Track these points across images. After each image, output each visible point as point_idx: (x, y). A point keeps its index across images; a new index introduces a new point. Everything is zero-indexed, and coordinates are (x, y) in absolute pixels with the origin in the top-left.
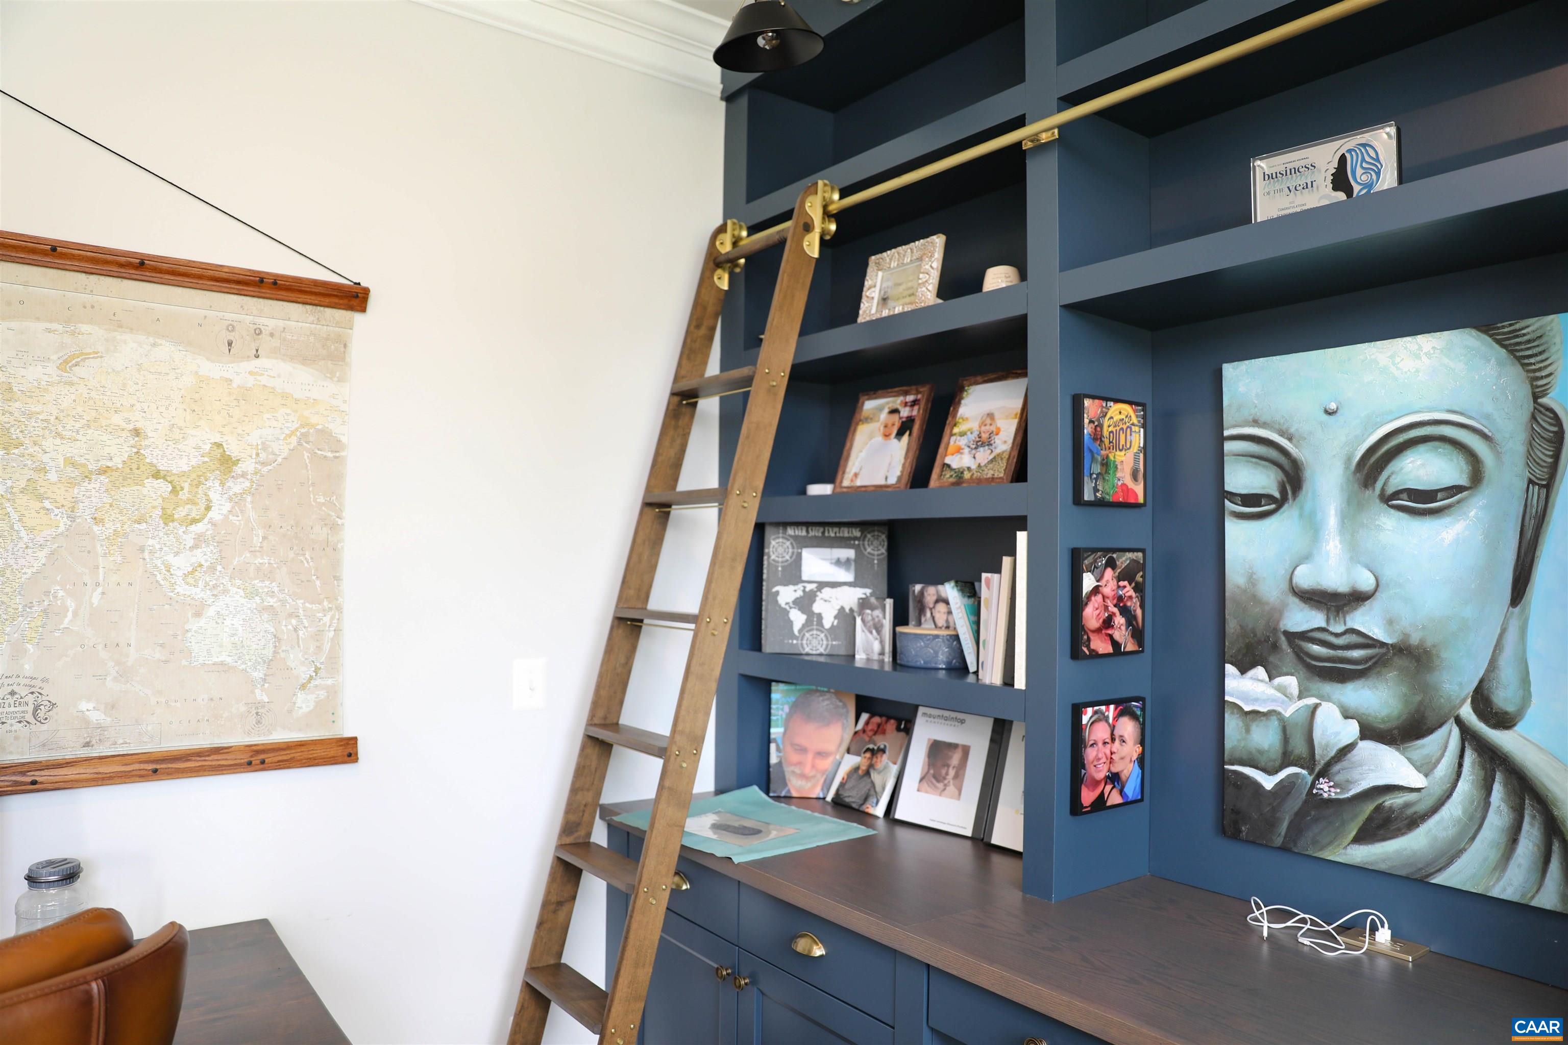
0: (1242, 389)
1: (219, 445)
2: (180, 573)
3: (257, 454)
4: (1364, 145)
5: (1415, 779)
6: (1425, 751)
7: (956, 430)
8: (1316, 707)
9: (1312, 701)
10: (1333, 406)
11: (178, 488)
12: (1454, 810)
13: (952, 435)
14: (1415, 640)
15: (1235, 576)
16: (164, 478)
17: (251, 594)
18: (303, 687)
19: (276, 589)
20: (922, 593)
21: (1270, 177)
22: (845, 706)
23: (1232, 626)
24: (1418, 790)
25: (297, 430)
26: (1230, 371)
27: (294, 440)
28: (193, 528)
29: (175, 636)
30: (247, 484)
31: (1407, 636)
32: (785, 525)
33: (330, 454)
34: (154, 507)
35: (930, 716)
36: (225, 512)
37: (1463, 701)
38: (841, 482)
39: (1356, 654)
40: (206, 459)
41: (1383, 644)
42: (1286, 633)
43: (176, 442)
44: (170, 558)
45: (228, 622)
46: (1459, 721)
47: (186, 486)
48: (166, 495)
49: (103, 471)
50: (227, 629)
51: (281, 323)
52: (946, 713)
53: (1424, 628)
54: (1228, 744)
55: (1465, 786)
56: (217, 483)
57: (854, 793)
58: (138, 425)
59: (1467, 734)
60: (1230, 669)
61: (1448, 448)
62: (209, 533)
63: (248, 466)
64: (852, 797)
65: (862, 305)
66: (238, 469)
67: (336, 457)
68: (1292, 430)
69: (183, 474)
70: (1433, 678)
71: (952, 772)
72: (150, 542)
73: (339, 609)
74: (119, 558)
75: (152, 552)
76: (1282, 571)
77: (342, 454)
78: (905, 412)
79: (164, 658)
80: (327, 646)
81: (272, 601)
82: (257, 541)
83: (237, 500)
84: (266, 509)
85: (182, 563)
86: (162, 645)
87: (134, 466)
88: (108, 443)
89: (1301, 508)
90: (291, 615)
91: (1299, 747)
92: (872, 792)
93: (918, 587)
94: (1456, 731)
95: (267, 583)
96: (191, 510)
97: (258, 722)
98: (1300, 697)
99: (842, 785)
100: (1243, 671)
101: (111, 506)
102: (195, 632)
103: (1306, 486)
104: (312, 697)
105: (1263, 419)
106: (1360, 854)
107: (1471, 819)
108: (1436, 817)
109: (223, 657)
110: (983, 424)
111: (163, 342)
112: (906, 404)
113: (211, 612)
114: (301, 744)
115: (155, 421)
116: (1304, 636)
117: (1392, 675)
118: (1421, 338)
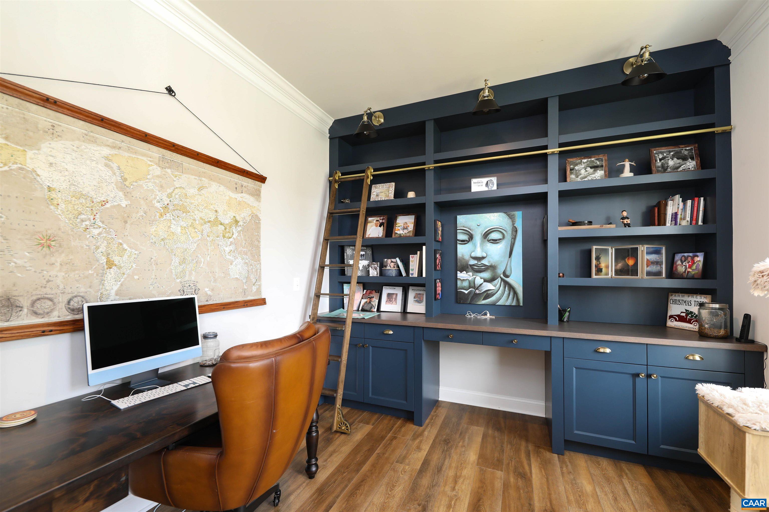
0: (461, 221)
1: (235, 217)
2: (227, 252)
3: (243, 220)
4: (491, 180)
5: (493, 288)
6: (495, 283)
7: (397, 226)
8: (476, 277)
9: (475, 276)
10: (479, 224)
11: (226, 228)
12: (500, 292)
13: (396, 226)
14: (493, 264)
15: (459, 254)
16: (223, 225)
17: (243, 259)
18: (254, 285)
19: (248, 258)
20: (387, 261)
21: (475, 183)
22: (360, 289)
23: (459, 264)
24: (494, 290)
25: (251, 214)
26: (458, 217)
27: (250, 217)
28: (230, 240)
29: (226, 270)
30: (241, 228)
31: (492, 264)
32: (350, 246)
33: (258, 222)
34: (221, 233)
35: (386, 288)
36: (236, 236)
37: (501, 274)
38: (366, 236)
39: (483, 268)
40: (232, 220)
41: (488, 266)
42: (470, 265)
43: (225, 215)
44: (225, 248)
45: (238, 266)
46: (501, 277)
47: (228, 227)
48: (223, 230)
49: (209, 222)
50: (238, 268)
51: (247, 184)
52: (390, 287)
53: (495, 262)
54: (458, 286)
55: (502, 288)
56: (235, 227)
57: (367, 307)
58: (217, 209)
59: (502, 279)
60: (458, 272)
61: (499, 232)
62: (233, 241)
63: (241, 223)
64: (367, 308)
65: (371, 196)
66: (239, 224)
67: (259, 223)
68: (471, 228)
69: (227, 224)
70: (496, 271)
71: (394, 299)
72: (220, 243)
73: (260, 264)
74: (213, 247)
75: (221, 246)
76: (469, 254)
77: (260, 222)
78: (381, 221)
79: (224, 276)
80: (258, 274)
81: (247, 261)
82: (243, 244)
83: (239, 232)
84: (245, 236)
85: (227, 249)
86: (223, 272)
87: (216, 221)
88: (210, 214)
89: (473, 243)
90: (251, 265)
91: (472, 285)
92: (372, 306)
93: (386, 260)
94: (500, 279)
95: (246, 256)
96: (229, 234)
97: (245, 294)
98: (472, 276)
99: (363, 306)
100: (461, 272)
101: (211, 232)
102: (231, 269)
103: (474, 238)
104: (256, 287)
105: (465, 226)
106: (484, 302)
107: (502, 293)
108: (497, 294)
109: (237, 276)
110: (404, 224)
111: (221, 186)
112: (381, 219)
113: (234, 263)
114: (254, 300)
115: (220, 208)
116: (473, 265)
117: (489, 271)
118: (495, 214)
